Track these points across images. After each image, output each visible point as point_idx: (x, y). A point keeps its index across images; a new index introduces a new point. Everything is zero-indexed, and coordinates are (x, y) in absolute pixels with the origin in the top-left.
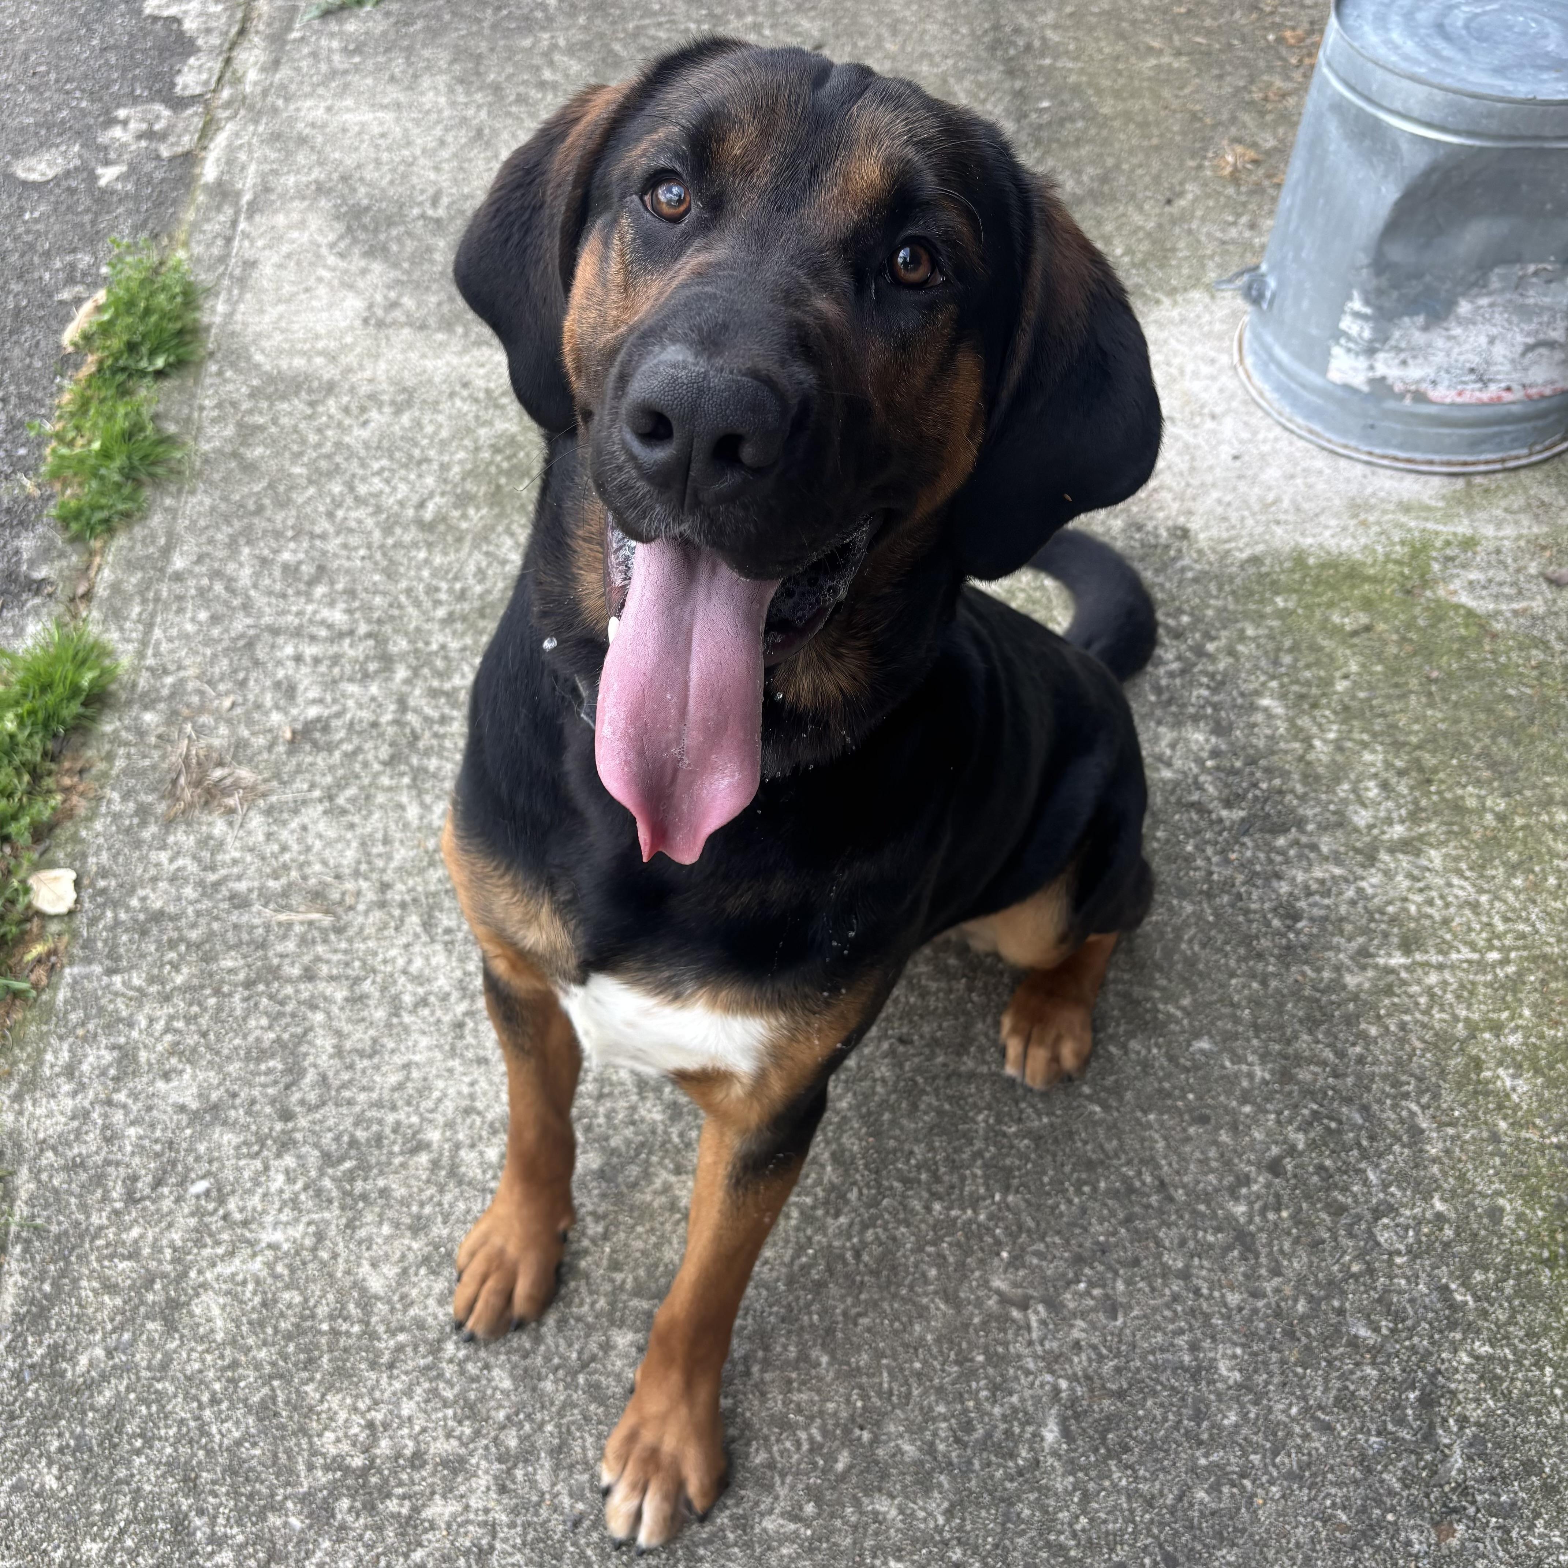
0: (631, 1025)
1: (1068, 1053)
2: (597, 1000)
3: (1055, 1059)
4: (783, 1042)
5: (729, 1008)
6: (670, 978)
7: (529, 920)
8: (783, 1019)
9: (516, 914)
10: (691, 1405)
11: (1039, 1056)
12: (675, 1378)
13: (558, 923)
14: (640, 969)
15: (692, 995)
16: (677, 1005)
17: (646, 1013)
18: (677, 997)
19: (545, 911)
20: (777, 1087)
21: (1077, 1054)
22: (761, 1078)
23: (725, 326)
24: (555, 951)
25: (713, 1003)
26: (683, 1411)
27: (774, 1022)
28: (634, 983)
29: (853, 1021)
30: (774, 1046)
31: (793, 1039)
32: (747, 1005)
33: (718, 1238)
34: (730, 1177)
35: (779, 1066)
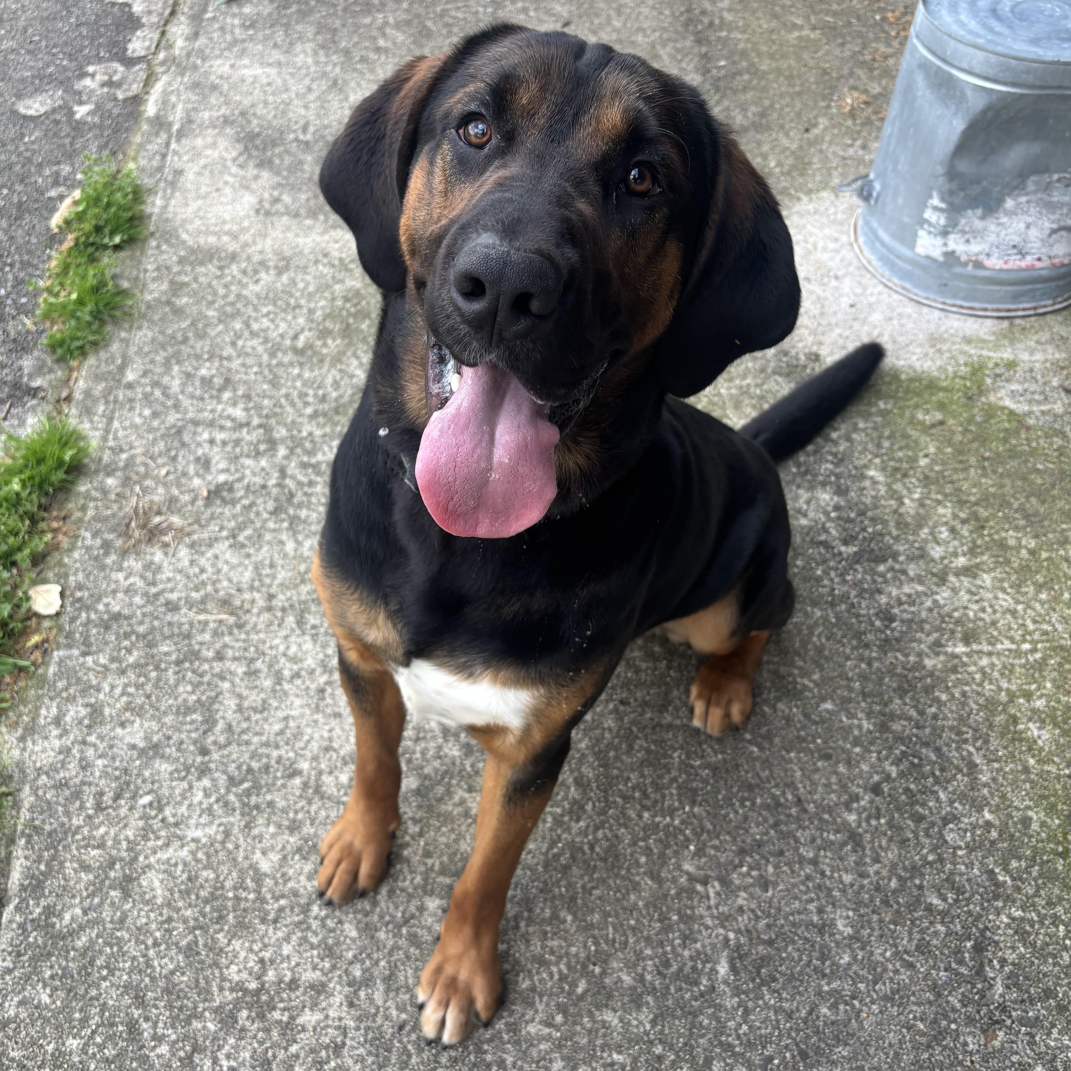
0: (439, 693)
1: (736, 712)
2: (417, 677)
3: (727, 715)
4: (542, 707)
5: (506, 684)
6: (465, 662)
7: (371, 623)
8: (542, 691)
9: (362, 619)
10: (479, 950)
11: (716, 713)
12: (468, 931)
13: (390, 625)
14: (445, 656)
15: (480, 674)
16: (471, 680)
17: (449, 686)
18: (470, 675)
19: (382, 617)
20: (538, 737)
21: (742, 713)
22: (527, 730)
23: (519, 220)
24: (388, 644)
25: (495, 680)
26: (473, 953)
27: (536, 693)
28: (441, 665)
29: (589, 692)
30: (536, 709)
31: (549, 704)
32: (518, 681)
33: (496, 837)
34: (505, 796)
35: (539, 722)
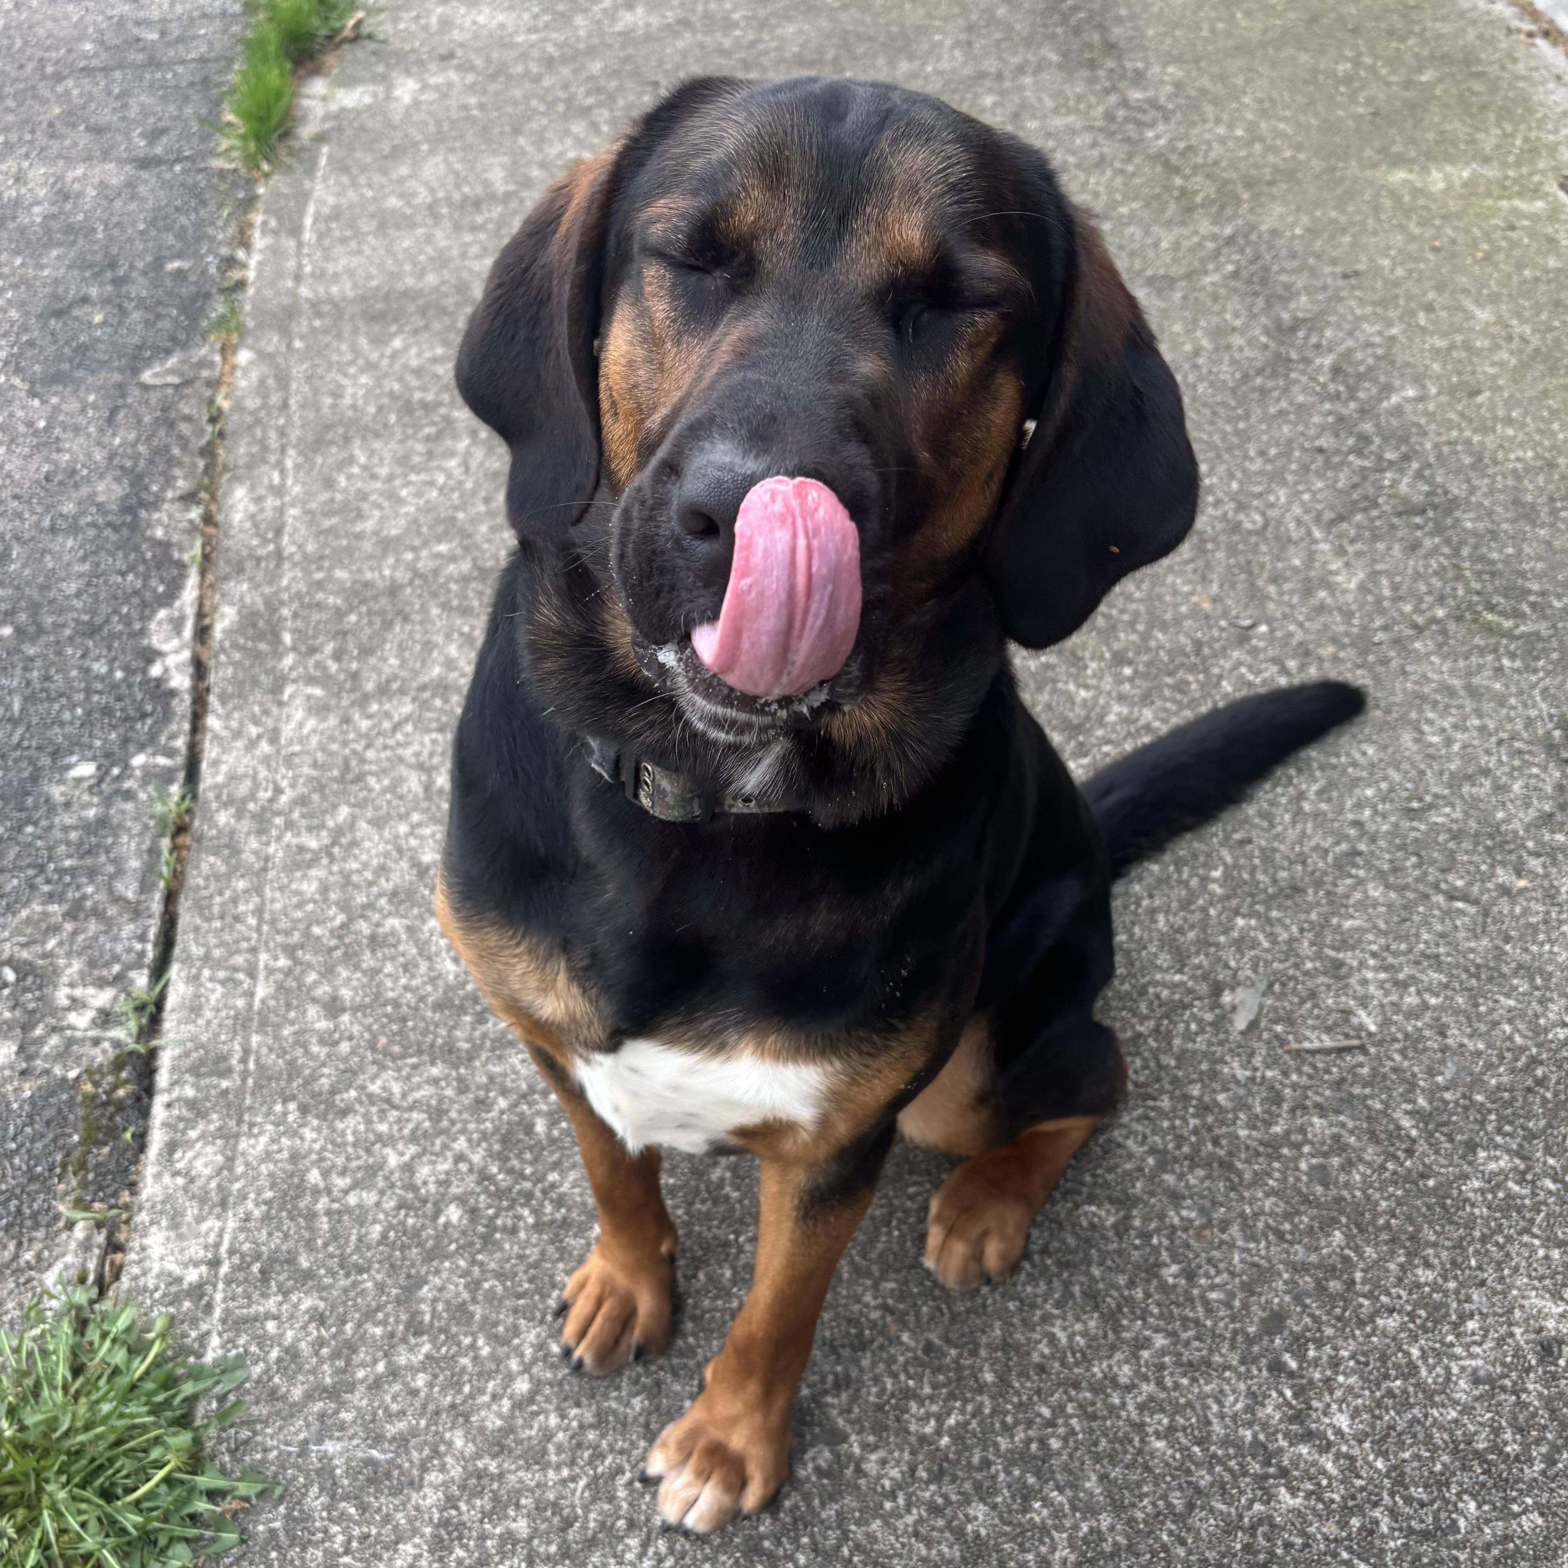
0: (676, 1088)
4: (842, 1087)
5: (777, 1056)
6: (713, 1026)
8: (838, 1064)
9: (533, 982)
14: (681, 1024)
15: (737, 1043)
16: (722, 1057)
17: (690, 1072)
18: (722, 1048)
20: (843, 1129)
22: (824, 1122)
24: (574, 1020)
25: (761, 1050)
27: (829, 1069)
28: (673, 1042)
29: (918, 1061)
30: (833, 1092)
31: (853, 1082)
32: (798, 1051)
33: (790, 1264)
34: (797, 1208)
35: (841, 1110)
